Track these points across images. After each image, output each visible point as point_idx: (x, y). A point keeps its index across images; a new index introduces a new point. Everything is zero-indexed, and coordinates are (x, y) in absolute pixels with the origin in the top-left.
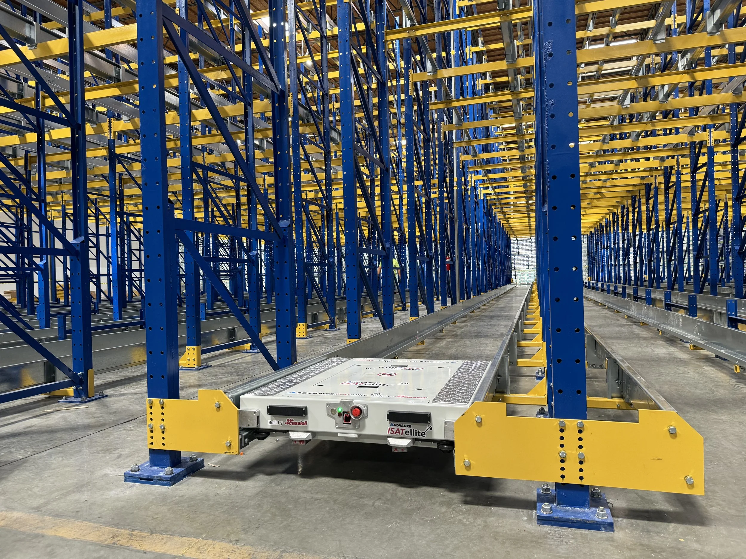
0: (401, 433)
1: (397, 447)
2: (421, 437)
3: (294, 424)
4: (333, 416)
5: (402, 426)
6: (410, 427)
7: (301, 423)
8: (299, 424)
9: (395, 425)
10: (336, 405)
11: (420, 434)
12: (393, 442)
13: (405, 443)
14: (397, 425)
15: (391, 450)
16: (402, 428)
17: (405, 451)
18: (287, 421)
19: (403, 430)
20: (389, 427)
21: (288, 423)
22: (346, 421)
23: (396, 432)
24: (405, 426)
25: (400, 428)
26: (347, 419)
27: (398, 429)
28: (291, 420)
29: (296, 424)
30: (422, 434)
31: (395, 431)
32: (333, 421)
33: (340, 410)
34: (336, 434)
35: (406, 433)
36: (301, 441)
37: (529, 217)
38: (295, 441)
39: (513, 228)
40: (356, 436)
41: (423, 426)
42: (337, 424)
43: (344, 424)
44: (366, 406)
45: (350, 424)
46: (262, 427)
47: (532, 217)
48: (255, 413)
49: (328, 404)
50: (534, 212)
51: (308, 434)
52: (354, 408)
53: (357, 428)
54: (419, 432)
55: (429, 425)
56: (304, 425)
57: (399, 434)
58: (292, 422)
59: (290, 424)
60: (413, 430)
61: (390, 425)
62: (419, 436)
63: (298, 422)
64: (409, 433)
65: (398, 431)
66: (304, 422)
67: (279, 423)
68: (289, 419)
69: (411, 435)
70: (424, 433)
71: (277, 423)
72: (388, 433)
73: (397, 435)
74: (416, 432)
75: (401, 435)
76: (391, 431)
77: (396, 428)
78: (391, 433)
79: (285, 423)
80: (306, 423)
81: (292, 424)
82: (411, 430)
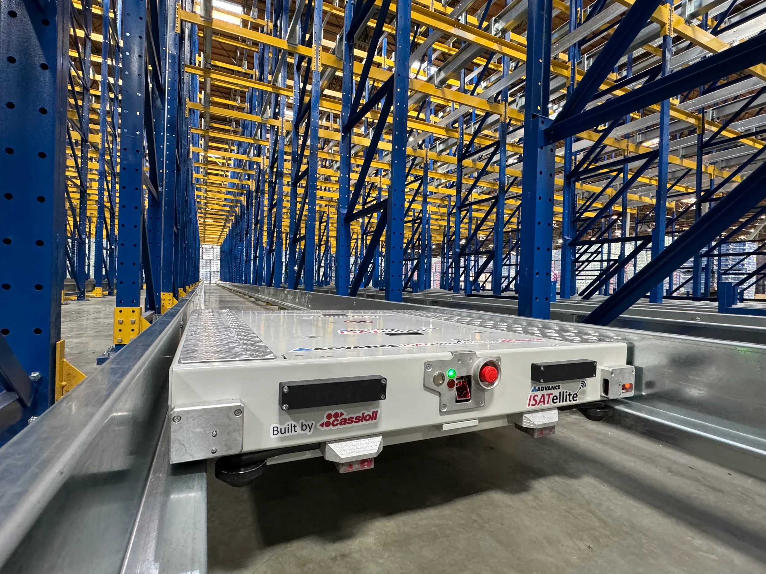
0: (546, 401)
1: (542, 429)
2: (573, 402)
3: (344, 422)
4: (436, 388)
5: (549, 389)
6: (559, 388)
7: (364, 418)
8: (358, 420)
9: (539, 390)
10: (444, 364)
11: (571, 399)
12: (536, 420)
13: (551, 417)
14: (543, 389)
16: (549, 392)
18: (325, 420)
19: (549, 395)
20: (531, 393)
21: (327, 424)
22: (459, 396)
23: (540, 401)
24: (553, 388)
25: (545, 392)
26: (463, 393)
27: (543, 396)
28: (336, 415)
29: (350, 421)
30: (573, 397)
31: (538, 399)
32: (435, 401)
33: (451, 374)
34: (439, 427)
35: (553, 399)
36: (363, 462)
37: (224, 227)
38: (350, 464)
39: (206, 236)
40: (476, 422)
41: (577, 383)
42: (442, 406)
43: (457, 402)
44: (499, 359)
45: (467, 400)
46: (249, 447)
47: (227, 227)
48: (239, 411)
49: (428, 365)
50: (231, 222)
51: (379, 439)
52: (486, 365)
53: (478, 406)
54: (570, 395)
55: (583, 380)
56: (370, 422)
57: (544, 404)
58: (339, 419)
59: (334, 425)
60: (563, 392)
61: (533, 391)
62: (570, 401)
63: (355, 416)
64: (557, 399)
65: (542, 400)
66: (371, 414)
67: (304, 427)
68: (333, 413)
69: (560, 402)
70: (576, 394)
71: (298, 429)
72: (529, 405)
73: (542, 406)
74: (566, 395)
75: (546, 406)
76: (533, 402)
77: (540, 394)
78: (532, 405)
79: (322, 425)
80: (374, 416)
81: (341, 424)
82: (560, 393)
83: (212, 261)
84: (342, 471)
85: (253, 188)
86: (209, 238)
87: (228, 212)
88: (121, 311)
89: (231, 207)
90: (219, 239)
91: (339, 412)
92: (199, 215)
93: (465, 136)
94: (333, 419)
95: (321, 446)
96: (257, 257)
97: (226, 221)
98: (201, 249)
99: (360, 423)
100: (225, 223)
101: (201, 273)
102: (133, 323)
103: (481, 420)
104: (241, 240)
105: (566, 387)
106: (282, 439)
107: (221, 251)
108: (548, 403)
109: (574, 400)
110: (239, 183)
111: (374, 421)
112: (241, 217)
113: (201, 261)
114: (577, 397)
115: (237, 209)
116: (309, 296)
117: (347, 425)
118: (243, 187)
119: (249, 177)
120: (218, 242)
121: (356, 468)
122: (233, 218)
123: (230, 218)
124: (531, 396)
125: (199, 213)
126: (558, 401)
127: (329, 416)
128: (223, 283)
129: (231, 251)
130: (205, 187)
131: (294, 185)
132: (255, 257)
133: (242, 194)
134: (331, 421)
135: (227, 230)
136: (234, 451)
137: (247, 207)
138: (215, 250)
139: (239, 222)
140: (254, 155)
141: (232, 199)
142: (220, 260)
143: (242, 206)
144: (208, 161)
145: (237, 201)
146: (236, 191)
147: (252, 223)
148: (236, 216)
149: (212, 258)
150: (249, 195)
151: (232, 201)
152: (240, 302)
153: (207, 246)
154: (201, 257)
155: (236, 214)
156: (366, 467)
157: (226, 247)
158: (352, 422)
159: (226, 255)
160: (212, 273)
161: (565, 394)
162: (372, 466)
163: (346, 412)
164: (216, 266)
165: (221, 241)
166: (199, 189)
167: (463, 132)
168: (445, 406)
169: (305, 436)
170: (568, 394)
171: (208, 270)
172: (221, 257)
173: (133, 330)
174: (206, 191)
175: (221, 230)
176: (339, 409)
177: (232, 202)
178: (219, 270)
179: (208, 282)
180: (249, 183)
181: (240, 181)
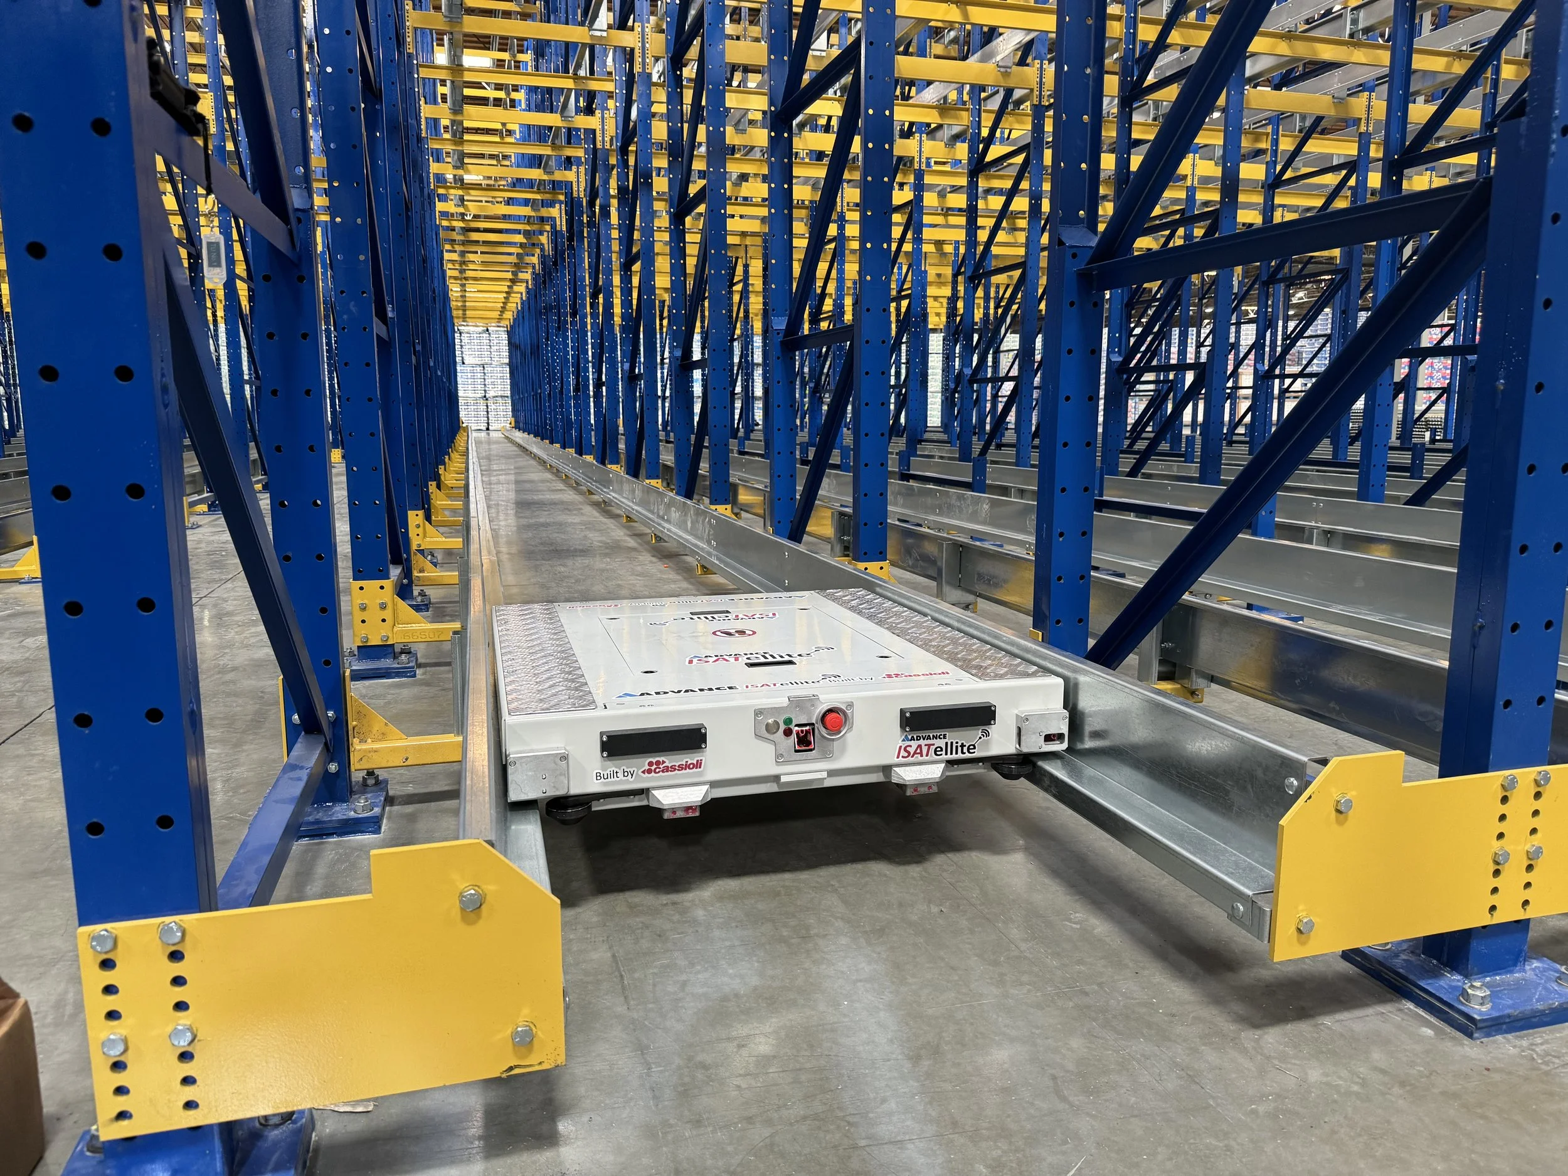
0: (925, 752)
1: (917, 786)
2: (967, 755)
3: (667, 769)
4: (771, 737)
5: (929, 738)
6: (945, 737)
7: (687, 766)
8: (681, 768)
9: (913, 739)
10: (776, 711)
11: (965, 750)
12: (908, 775)
13: (933, 772)
14: (918, 738)
15: (905, 792)
16: (929, 742)
17: (935, 789)
18: (647, 767)
19: (929, 746)
20: (900, 743)
21: (649, 771)
22: (800, 745)
23: (915, 753)
24: (935, 737)
25: (922, 742)
26: (804, 742)
27: (920, 746)
28: (658, 763)
29: (673, 768)
30: (969, 749)
31: (912, 750)
32: (767, 751)
33: (788, 721)
34: (776, 778)
35: (936, 751)
36: (688, 809)
37: (514, 281)
38: (674, 811)
39: (467, 304)
40: (825, 775)
41: (975, 732)
42: (778, 756)
43: (796, 751)
44: (850, 705)
45: (811, 750)
46: (575, 790)
47: (521, 281)
48: (564, 757)
49: (758, 712)
50: (530, 271)
51: (706, 788)
52: (830, 711)
53: (826, 755)
54: (963, 746)
55: (983, 728)
56: (694, 770)
57: (922, 756)
58: (661, 766)
59: (655, 772)
60: (952, 743)
61: (903, 740)
62: (963, 753)
63: (677, 764)
64: (942, 750)
65: (918, 751)
66: (695, 762)
67: (626, 774)
68: (654, 760)
69: (946, 754)
70: (974, 745)
71: (620, 775)
72: (898, 757)
73: (918, 758)
74: (957, 747)
75: (925, 758)
76: (903, 753)
77: (914, 744)
78: (903, 757)
79: (643, 772)
80: (698, 765)
81: (663, 771)
82: (947, 743)
83: (488, 369)
84: (666, 816)
85: (580, 190)
86: (475, 309)
87: (522, 245)
88: (361, 588)
89: (527, 234)
90: (502, 312)
91: (661, 759)
92: (447, 256)
93: (1141, 26)
94: (655, 766)
95: (643, 792)
96: (603, 384)
97: (519, 267)
98: (457, 335)
99: (684, 771)
100: (515, 274)
101: (461, 401)
102: (383, 607)
103: (832, 773)
104: (561, 327)
105: (955, 736)
106: (605, 784)
107: (510, 344)
108: (927, 755)
109: (969, 753)
110: (545, 177)
111: (698, 770)
112: (555, 263)
113: (459, 368)
114: (975, 748)
115: (544, 239)
116: (710, 521)
117: (670, 773)
118: (556, 185)
119: (569, 162)
120: (500, 319)
121: (680, 814)
122: (535, 260)
123: (528, 259)
124: (901, 747)
125: (448, 251)
126: (944, 752)
127: (650, 764)
128: (519, 436)
129: (536, 350)
130: (460, 192)
131: (678, 219)
132: (598, 384)
133: (551, 204)
134: (653, 768)
135: (521, 288)
136: (561, 792)
137: (570, 239)
138: (493, 336)
139: (550, 274)
140: (578, 110)
141: (530, 217)
142: (510, 364)
143: (555, 233)
144: (464, 128)
145: (542, 220)
146: (538, 197)
147: (583, 288)
148: (543, 258)
149: (487, 360)
150: (572, 206)
151: (529, 220)
152: (567, 507)
153: (471, 329)
154: (458, 359)
155: (542, 250)
156: (691, 815)
157: (524, 336)
158: (675, 769)
159: (523, 355)
160: (490, 403)
161: (954, 745)
162: (697, 814)
163: (668, 760)
164: (500, 383)
165: (509, 315)
166: (444, 198)
167: (1135, 18)
168: (782, 756)
169: (628, 782)
170: (959, 744)
171: (480, 394)
172: (510, 357)
173: (384, 620)
174: (462, 199)
175: (506, 289)
176: (660, 756)
177: (529, 223)
178: (508, 393)
179: (483, 426)
180: (570, 176)
181: (546, 172)
